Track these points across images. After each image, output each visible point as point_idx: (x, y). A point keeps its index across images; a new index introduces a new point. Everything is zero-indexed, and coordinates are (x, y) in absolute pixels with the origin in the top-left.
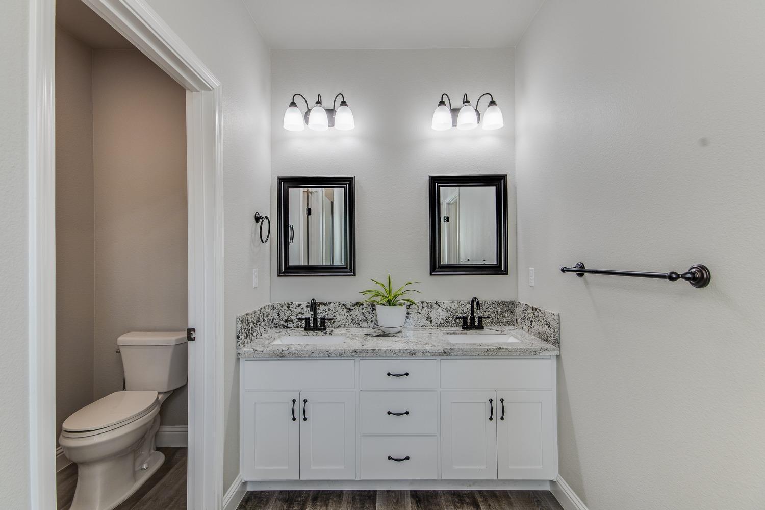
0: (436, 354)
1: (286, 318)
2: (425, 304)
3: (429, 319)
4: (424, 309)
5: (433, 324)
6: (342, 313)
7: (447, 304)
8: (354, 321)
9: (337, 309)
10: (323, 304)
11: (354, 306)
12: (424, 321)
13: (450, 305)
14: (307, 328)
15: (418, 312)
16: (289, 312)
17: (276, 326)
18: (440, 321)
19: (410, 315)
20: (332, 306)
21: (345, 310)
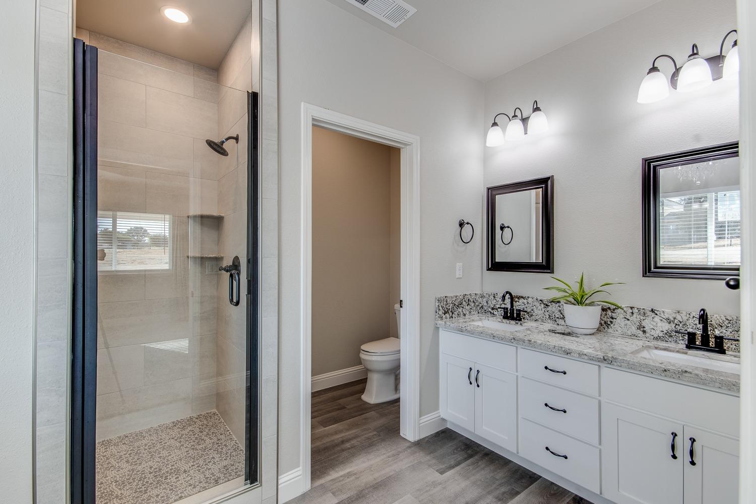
0: (594, 359)
1: (493, 306)
2: (635, 311)
3: (642, 328)
4: (635, 315)
5: (647, 335)
6: (540, 308)
7: (669, 313)
8: (551, 318)
9: (535, 303)
10: (522, 297)
11: (551, 302)
12: (634, 330)
13: (674, 315)
14: (506, 317)
15: (625, 318)
16: (495, 301)
17: (486, 312)
18: (657, 333)
19: (615, 320)
20: (530, 300)
21: (542, 305)
